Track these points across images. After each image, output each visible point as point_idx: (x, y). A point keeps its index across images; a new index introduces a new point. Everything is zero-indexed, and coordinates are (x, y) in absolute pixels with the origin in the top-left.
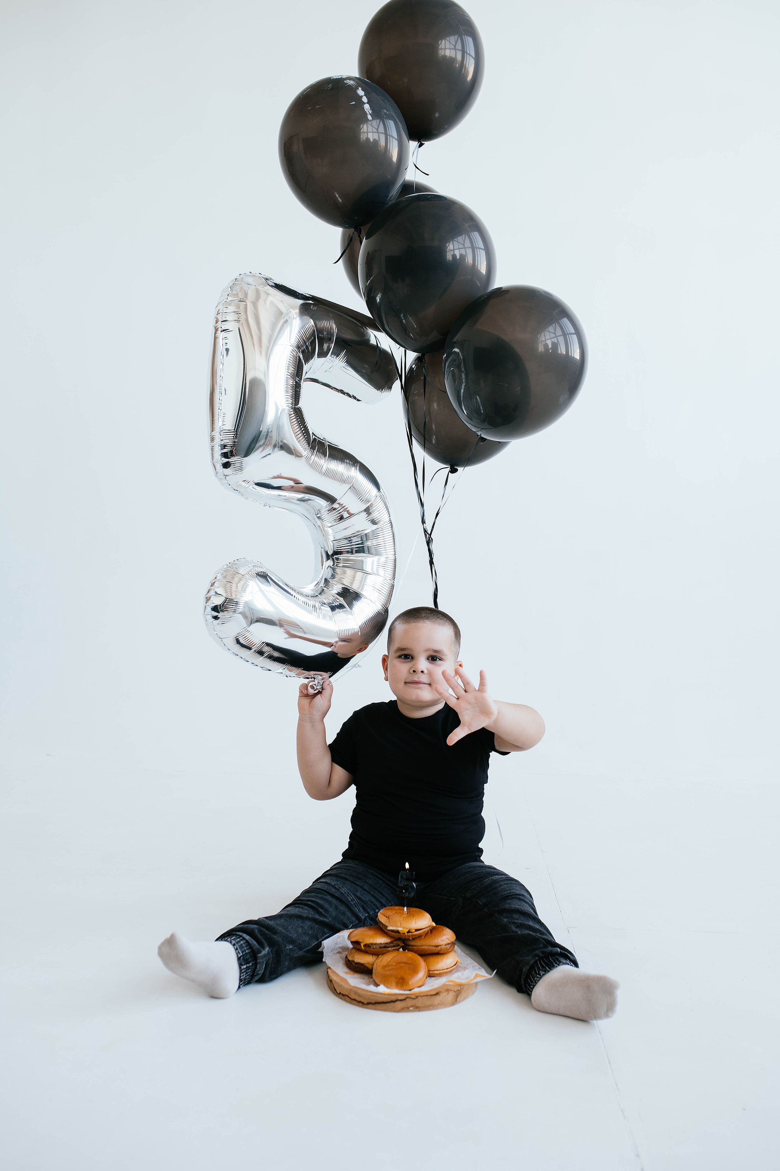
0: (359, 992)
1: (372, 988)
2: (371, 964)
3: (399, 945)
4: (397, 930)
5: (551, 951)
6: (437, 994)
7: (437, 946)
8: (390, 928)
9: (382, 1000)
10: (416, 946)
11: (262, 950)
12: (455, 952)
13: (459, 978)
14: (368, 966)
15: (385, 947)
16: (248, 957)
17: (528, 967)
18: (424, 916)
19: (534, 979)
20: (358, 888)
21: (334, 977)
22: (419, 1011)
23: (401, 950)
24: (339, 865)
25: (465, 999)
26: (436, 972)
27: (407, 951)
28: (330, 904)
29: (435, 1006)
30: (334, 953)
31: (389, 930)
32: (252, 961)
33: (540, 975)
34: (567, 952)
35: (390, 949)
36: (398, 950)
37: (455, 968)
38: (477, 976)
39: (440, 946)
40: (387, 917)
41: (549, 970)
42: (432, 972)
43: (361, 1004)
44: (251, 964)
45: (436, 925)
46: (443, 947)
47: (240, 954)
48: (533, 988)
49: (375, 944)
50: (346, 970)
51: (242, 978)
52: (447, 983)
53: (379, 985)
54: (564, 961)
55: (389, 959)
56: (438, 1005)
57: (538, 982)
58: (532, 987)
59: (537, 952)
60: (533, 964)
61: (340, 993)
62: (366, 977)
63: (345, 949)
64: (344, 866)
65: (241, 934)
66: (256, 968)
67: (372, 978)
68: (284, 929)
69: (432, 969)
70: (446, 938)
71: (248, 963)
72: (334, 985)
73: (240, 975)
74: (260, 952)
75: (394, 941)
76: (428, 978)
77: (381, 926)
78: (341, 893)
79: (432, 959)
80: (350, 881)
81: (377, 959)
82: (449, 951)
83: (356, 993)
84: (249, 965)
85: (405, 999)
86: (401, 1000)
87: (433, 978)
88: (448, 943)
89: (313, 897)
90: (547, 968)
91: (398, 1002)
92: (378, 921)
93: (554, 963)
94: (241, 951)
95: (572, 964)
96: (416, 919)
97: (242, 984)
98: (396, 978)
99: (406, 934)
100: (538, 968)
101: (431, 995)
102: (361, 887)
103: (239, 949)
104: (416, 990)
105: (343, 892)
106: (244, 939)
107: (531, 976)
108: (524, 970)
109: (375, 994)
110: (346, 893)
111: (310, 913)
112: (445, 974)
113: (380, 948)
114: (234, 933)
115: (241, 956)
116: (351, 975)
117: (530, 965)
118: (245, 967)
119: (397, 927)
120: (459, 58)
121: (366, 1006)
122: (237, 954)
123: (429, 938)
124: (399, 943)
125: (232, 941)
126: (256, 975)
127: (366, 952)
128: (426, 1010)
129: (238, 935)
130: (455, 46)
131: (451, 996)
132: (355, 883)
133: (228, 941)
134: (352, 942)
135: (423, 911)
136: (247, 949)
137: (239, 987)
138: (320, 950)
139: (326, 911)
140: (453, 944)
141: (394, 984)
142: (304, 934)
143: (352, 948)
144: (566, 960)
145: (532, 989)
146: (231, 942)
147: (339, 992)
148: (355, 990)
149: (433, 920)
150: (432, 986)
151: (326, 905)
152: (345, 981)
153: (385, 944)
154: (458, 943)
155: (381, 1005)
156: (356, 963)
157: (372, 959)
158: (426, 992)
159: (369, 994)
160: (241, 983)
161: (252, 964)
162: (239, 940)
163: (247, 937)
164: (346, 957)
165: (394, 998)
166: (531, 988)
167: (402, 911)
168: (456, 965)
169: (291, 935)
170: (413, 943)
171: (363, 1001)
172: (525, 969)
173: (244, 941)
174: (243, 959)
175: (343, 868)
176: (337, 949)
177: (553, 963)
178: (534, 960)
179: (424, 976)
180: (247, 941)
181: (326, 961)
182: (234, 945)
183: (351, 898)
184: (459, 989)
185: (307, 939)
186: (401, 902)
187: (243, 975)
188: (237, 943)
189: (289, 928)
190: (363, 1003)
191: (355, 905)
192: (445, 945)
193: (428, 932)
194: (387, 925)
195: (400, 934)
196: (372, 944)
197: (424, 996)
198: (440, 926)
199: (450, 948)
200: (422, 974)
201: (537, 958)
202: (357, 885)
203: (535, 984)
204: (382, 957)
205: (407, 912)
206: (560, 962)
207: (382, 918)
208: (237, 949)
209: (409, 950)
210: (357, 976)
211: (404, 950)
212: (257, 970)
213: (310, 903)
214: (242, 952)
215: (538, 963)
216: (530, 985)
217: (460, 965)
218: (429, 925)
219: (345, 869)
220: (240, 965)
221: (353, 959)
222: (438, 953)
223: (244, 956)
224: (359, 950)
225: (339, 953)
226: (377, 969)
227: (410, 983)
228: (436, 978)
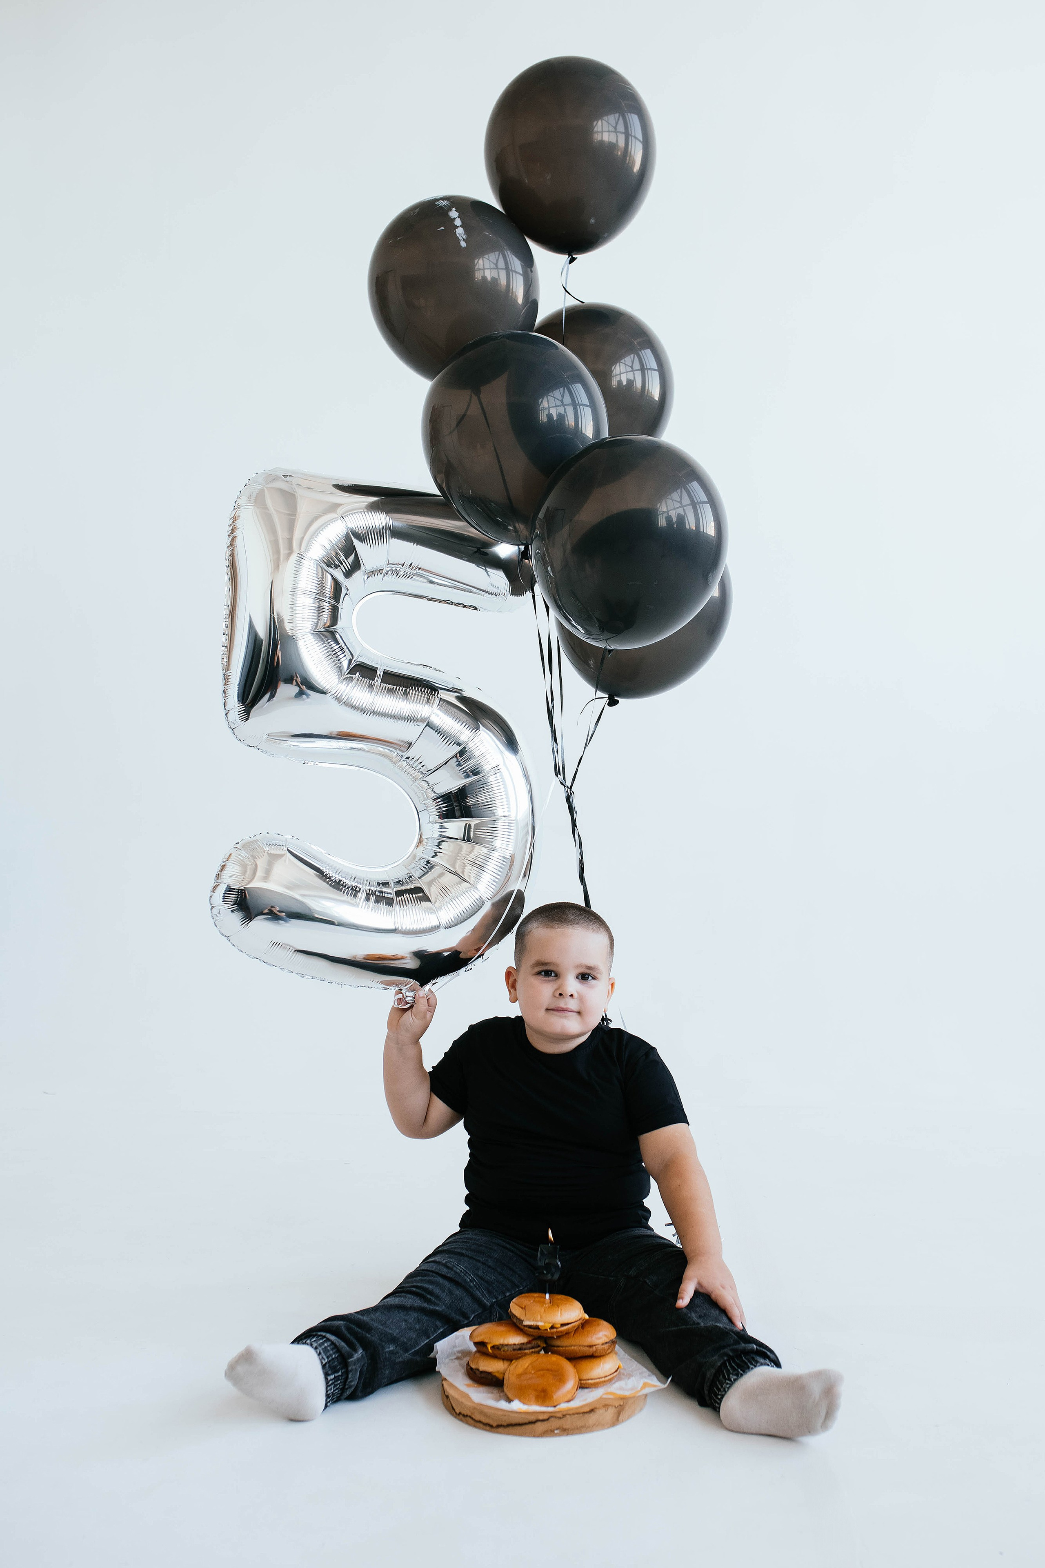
0: (486, 1410)
1: (503, 1405)
2: (501, 1373)
3: (539, 1346)
4: (536, 1325)
5: (745, 1348)
6: (592, 1411)
7: (591, 1346)
8: (526, 1323)
9: (517, 1421)
10: (562, 1347)
11: (353, 1353)
12: (616, 1354)
13: (621, 1389)
14: (497, 1375)
15: (520, 1349)
16: (336, 1363)
17: (713, 1371)
18: (572, 1305)
19: (722, 1387)
20: (479, 1264)
21: (451, 1392)
22: (568, 1435)
23: (542, 1352)
24: (454, 1238)
25: (629, 1417)
26: (590, 1381)
27: (550, 1353)
28: (442, 1288)
29: (589, 1427)
30: (452, 1360)
31: (525, 1326)
32: (342, 1368)
33: (731, 1381)
34: (766, 1350)
35: (526, 1351)
36: (538, 1352)
37: (616, 1376)
38: (645, 1385)
39: (595, 1345)
40: (522, 1308)
41: (742, 1373)
42: (584, 1382)
43: (488, 1428)
44: (340, 1373)
45: (589, 1317)
46: (600, 1347)
47: (325, 1360)
48: (722, 1398)
49: (507, 1345)
50: (468, 1381)
51: (329, 1392)
52: (604, 1396)
53: (513, 1401)
54: (763, 1361)
55: (527, 1365)
56: (593, 1426)
57: (728, 1390)
58: (719, 1397)
59: (725, 1350)
60: (720, 1367)
61: (460, 1413)
62: (495, 1391)
63: (466, 1353)
64: (460, 1239)
65: (324, 1334)
66: (347, 1378)
67: (503, 1391)
68: (382, 1325)
69: (585, 1378)
70: (603, 1335)
71: (337, 1372)
72: (452, 1403)
73: (327, 1388)
74: (351, 1356)
75: (533, 1340)
76: (580, 1391)
77: (515, 1321)
78: (456, 1272)
79: (584, 1364)
80: (468, 1256)
81: (509, 1366)
82: (607, 1353)
83: (481, 1412)
84: (338, 1374)
85: (548, 1419)
86: (543, 1420)
87: (586, 1390)
88: (605, 1342)
89: (418, 1281)
90: (739, 1370)
91: (539, 1424)
92: (510, 1314)
93: (749, 1364)
94: (326, 1356)
95: (773, 1364)
96: (561, 1310)
97: (329, 1402)
98: (536, 1390)
99: (549, 1330)
100: (728, 1371)
101: (584, 1413)
102: (483, 1263)
103: (322, 1353)
104: (563, 1406)
105: (458, 1270)
106: (328, 1340)
107: (717, 1383)
108: (708, 1375)
109: (507, 1414)
110: (463, 1273)
111: (418, 1302)
112: (602, 1385)
113: (514, 1350)
114: (314, 1333)
115: (326, 1363)
116: (474, 1388)
117: (717, 1368)
118: (332, 1377)
119: (536, 1321)
120: (621, 143)
121: (495, 1430)
122: (321, 1360)
123: (580, 1335)
124: (539, 1343)
125: (313, 1343)
126: (347, 1389)
127: (494, 1357)
128: (576, 1434)
129: (320, 1335)
130: (615, 128)
131: (611, 1413)
132: (474, 1259)
133: (307, 1344)
134: (476, 1344)
135: (571, 1298)
136: (334, 1353)
137: (326, 1406)
138: (432, 1355)
139: (437, 1297)
140: (613, 1342)
141: (533, 1399)
142: (410, 1329)
143: (476, 1352)
144: (765, 1359)
145: (721, 1400)
146: (311, 1345)
147: (458, 1412)
148: (480, 1408)
149: (585, 1312)
150: (586, 1400)
151: (437, 1291)
152: (467, 1396)
153: (521, 1346)
154: (618, 1341)
155: (516, 1427)
156: (482, 1372)
157: (503, 1365)
158: (578, 1408)
159: (500, 1413)
160: (328, 1400)
161: (342, 1373)
162: (321, 1341)
163: (333, 1338)
164: (468, 1364)
165: (533, 1418)
166: (718, 1399)
167: (543, 1299)
168: (618, 1372)
169: (391, 1332)
170: (558, 1343)
171: (491, 1423)
172: (710, 1373)
173: (329, 1343)
174: (330, 1366)
175: (458, 1242)
176: (455, 1354)
177: (747, 1364)
178: (722, 1361)
179: (573, 1387)
180: (333, 1343)
181: (440, 1371)
182: (316, 1348)
183: (469, 1278)
184: (622, 1404)
185: (414, 1335)
186: (540, 1287)
187: (331, 1389)
188: (320, 1345)
189: (388, 1322)
190: (491, 1426)
191: (476, 1287)
192: (602, 1344)
193: (578, 1327)
194: (523, 1319)
195: (541, 1331)
196: (503, 1345)
197: (574, 1414)
198: (594, 1319)
199: (609, 1349)
200: (570, 1384)
201: (725, 1358)
202: (478, 1261)
203: (723, 1393)
204: (516, 1363)
205: (549, 1301)
206: (757, 1362)
207: (515, 1308)
208: (320, 1354)
209: (553, 1353)
210: (482, 1389)
211: (546, 1352)
212: (349, 1380)
213: (414, 1289)
214: (328, 1358)
215: (728, 1364)
216: (716, 1395)
217: (622, 1371)
218: (580, 1317)
219: (461, 1242)
220: (326, 1375)
221: (477, 1367)
222: (593, 1356)
223: (331, 1363)
224: (486, 1354)
225: (458, 1358)
226: (510, 1379)
227: (554, 1397)
228: (591, 1389)
